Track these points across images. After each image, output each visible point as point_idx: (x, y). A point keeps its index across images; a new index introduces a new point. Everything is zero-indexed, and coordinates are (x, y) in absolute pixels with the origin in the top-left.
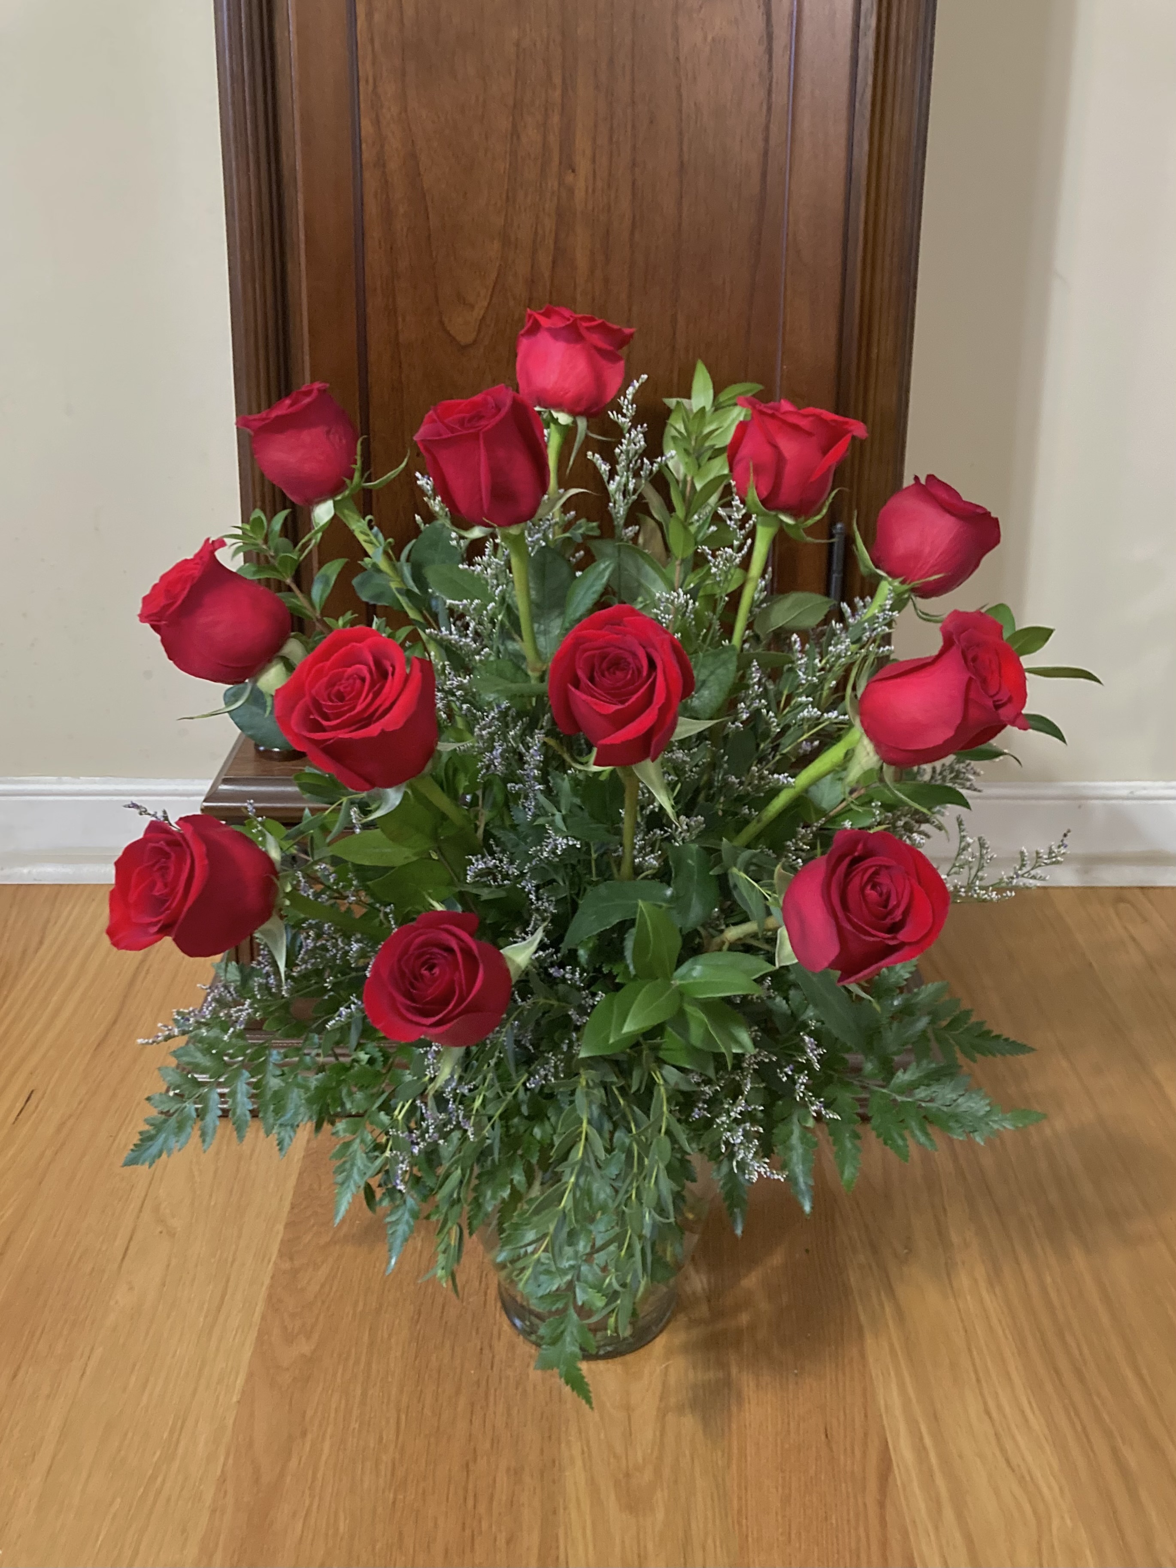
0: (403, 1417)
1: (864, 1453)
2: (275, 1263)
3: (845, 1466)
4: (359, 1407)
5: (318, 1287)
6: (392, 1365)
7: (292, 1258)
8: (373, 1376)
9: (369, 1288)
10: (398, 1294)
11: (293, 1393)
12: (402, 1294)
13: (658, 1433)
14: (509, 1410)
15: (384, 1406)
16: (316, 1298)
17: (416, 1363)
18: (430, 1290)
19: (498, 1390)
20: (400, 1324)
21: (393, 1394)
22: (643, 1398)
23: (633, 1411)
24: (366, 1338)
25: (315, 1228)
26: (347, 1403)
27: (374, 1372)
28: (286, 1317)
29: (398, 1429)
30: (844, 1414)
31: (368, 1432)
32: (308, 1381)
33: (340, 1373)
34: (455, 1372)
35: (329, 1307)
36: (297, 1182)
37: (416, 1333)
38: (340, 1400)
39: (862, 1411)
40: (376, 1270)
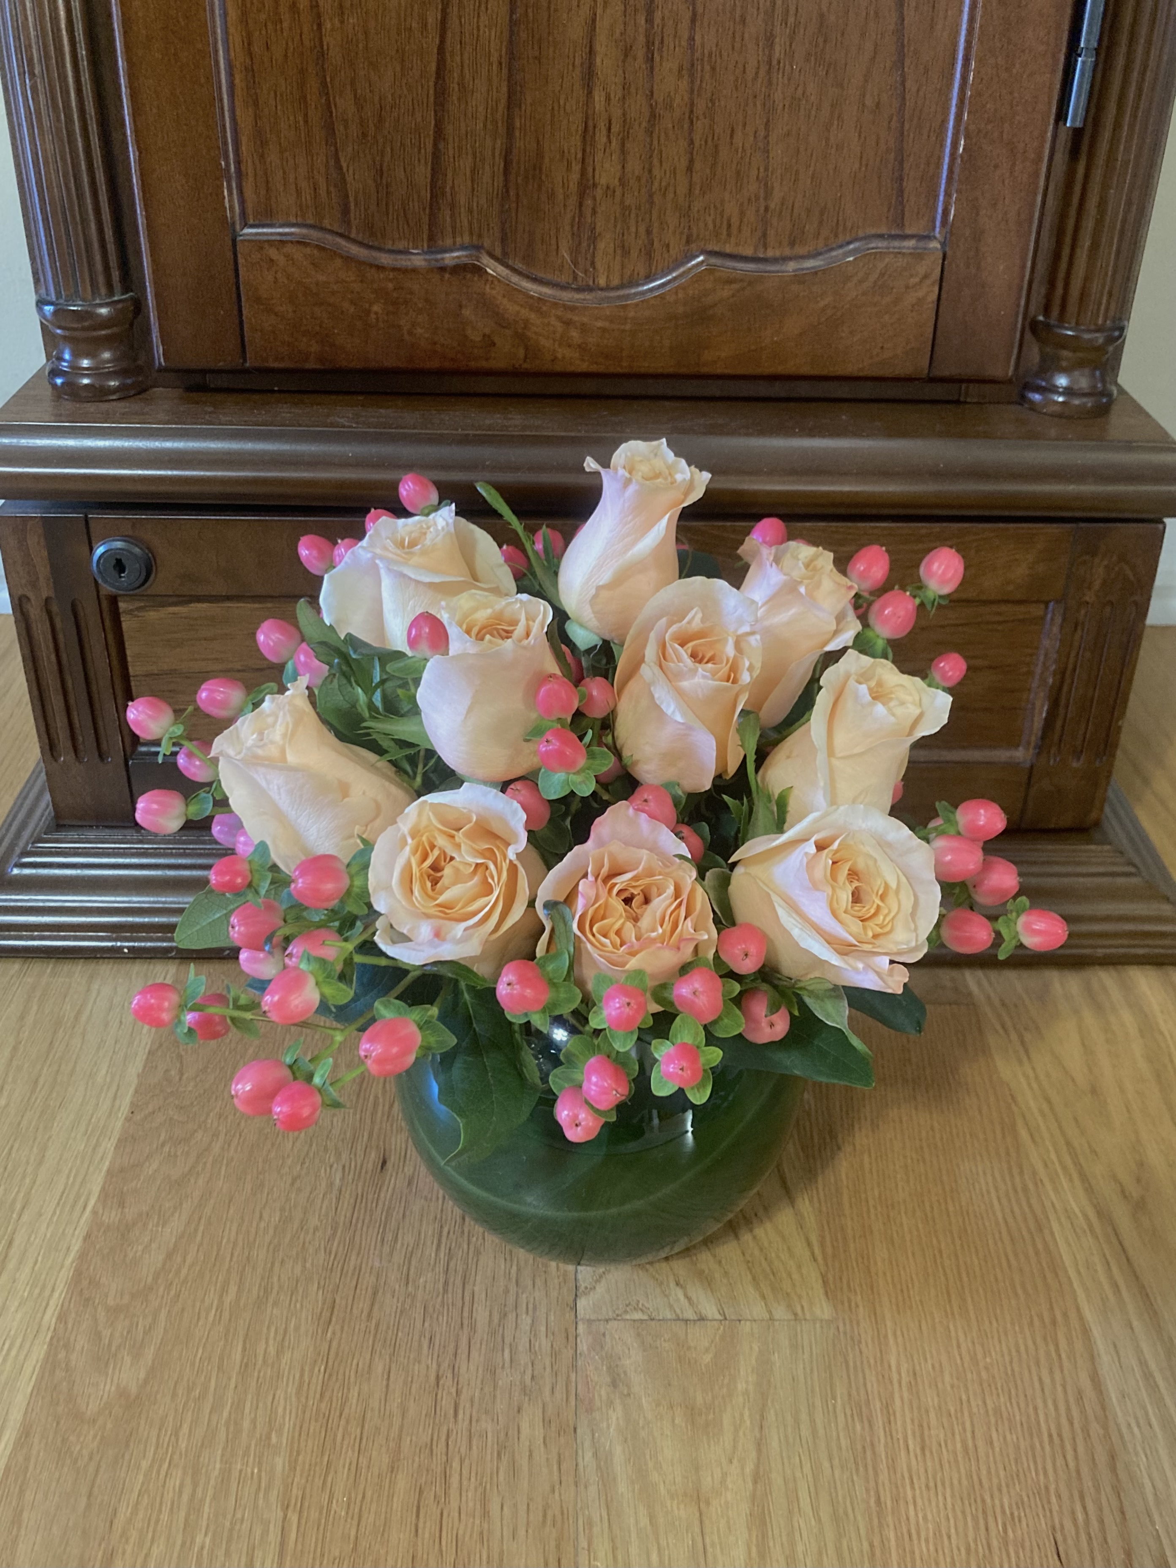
0: (294, 1518)
2: (94, 1212)
4: (214, 1498)
5: (161, 1258)
6: (280, 1410)
7: (122, 1205)
8: (244, 1435)
9: (248, 1259)
10: (298, 1269)
11: (97, 1471)
12: (304, 1267)
13: (754, 1550)
14: (484, 1502)
15: (261, 1495)
16: (156, 1277)
17: (323, 1405)
18: (353, 1261)
19: (467, 1462)
20: (297, 1328)
21: (279, 1468)
22: (724, 1475)
23: (708, 1503)
24: (237, 1355)
25: (166, 1149)
26: (194, 1491)
27: (246, 1424)
28: (101, 1315)
29: (283, 1544)
30: (1084, 1508)
31: (227, 1553)
32: (127, 1445)
33: (185, 1429)
34: (391, 1425)
35: (178, 1295)
36: (145, 1067)
37: (325, 1346)
38: (182, 1485)
39: (1115, 1503)
40: (262, 1225)
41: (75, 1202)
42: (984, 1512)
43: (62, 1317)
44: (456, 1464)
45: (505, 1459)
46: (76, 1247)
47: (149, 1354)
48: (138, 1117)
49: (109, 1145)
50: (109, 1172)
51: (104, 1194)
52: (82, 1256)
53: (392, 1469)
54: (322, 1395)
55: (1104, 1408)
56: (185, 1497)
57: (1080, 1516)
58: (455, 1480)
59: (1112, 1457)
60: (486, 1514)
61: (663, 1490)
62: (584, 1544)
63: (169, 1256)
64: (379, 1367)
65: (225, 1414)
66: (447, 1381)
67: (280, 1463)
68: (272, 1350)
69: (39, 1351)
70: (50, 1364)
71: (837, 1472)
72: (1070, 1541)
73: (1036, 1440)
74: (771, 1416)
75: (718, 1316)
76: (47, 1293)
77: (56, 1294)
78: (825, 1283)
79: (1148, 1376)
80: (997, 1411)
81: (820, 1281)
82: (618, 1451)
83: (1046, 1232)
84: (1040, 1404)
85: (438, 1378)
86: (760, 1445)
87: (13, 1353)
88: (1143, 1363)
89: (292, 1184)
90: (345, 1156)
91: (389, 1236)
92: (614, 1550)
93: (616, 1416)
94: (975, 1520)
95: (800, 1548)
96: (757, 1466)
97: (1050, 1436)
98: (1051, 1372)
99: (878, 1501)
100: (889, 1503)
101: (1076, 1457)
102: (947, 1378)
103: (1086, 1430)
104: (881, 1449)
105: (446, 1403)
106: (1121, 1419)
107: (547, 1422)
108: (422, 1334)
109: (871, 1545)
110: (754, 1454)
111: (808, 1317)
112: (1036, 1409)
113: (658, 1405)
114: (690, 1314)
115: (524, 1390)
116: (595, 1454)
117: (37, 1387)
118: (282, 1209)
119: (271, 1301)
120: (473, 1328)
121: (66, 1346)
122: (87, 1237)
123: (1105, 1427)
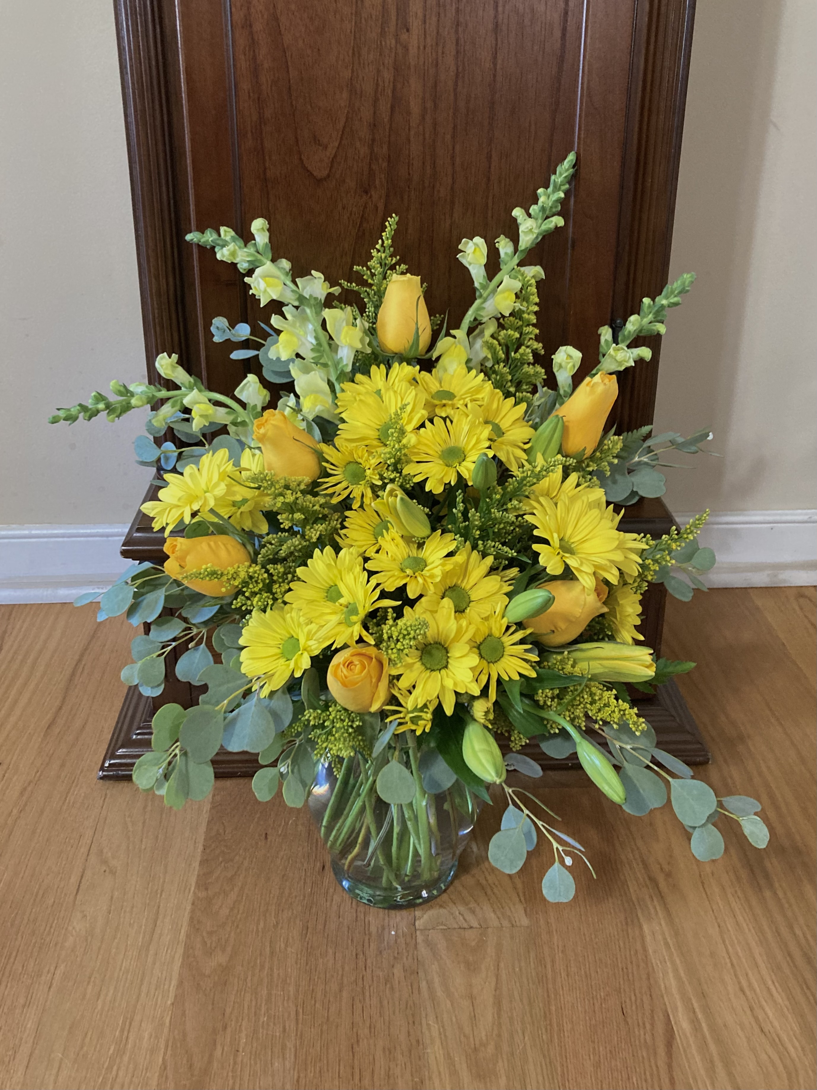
1: (652, 1025)
2: (195, 893)
3: (640, 1035)
4: (266, 1004)
5: (228, 911)
6: (289, 970)
7: (207, 889)
8: (275, 979)
9: (267, 910)
10: (290, 913)
11: (214, 994)
12: (293, 913)
13: (496, 1015)
14: (381, 1002)
15: (285, 1002)
16: (227, 919)
17: (308, 968)
18: (314, 910)
19: (372, 988)
20: (293, 938)
21: (292, 993)
22: (482, 989)
23: (476, 999)
24: (268, 949)
25: (223, 864)
26: (257, 1001)
27: (275, 975)
28: (205, 934)
29: (297, 1020)
30: (635, 995)
31: (274, 1024)
32: (225, 985)
33: (249, 978)
34: (338, 974)
35: (237, 926)
36: (207, 829)
37: (306, 944)
38: (251, 1000)
39: (648, 993)
40: (272, 895)
41: (185, 889)
42: (593, 998)
43: (188, 936)
44: (367, 988)
45: (388, 986)
46: (189, 907)
47: (229, 949)
48: (208, 851)
49: (196, 865)
50: (198, 876)
51: (198, 885)
52: (193, 911)
53: (341, 991)
54: (307, 964)
55: (646, 957)
56: (254, 1003)
57: (633, 998)
58: (367, 994)
59: (648, 975)
60: (382, 1006)
61: (456, 994)
62: (424, 1015)
63: (232, 909)
64: (330, 951)
65: (266, 972)
66: (361, 956)
67: (292, 989)
68: (283, 946)
69: (180, 951)
70: (186, 955)
71: (531, 985)
72: (628, 1007)
73: (616, 971)
74: (502, 965)
75: (478, 926)
76: (180, 925)
77: (184, 927)
78: (525, 911)
79: (667, 944)
80: (600, 960)
81: (523, 911)
82: (436, 980)
83: (626, 886)
84: (619, 956)
85: (356, 955)
86: (497, 976)
87: (169, 951)
88: (665, 939)
89: (283, 877)
90: (305, 865)
91: (329, 898)
92: (437, 1017)
93: (435, 967)
94: (589, 1001)
95: (515, 1014)
96: (497, 983)
97: (622, 969)
98: (624, 943)
99: (548, 996)
100: (553, 996)
101: (633, 976)
102: (579, 948)
103: (638, 966)
104: (550, 976)
105: (361, 964)
106: (653, 961)
107: (405, 971)
108: (348, 937)
109: (545, 1013)
110: (494, 979)
111: (518, 924)
112: (617, 959)
113: (453, 962)
114: (465, 925)
115: (395, 958)
116: (427, 982)
117: (182, 963)
118: (280, 889)
119: (279, 927)
120: (370, 934)
121: (192, 948)
122: (193, 904)
123: (647, 964)
